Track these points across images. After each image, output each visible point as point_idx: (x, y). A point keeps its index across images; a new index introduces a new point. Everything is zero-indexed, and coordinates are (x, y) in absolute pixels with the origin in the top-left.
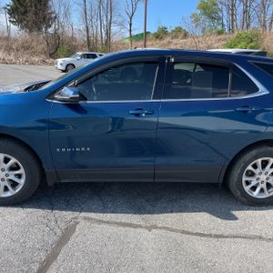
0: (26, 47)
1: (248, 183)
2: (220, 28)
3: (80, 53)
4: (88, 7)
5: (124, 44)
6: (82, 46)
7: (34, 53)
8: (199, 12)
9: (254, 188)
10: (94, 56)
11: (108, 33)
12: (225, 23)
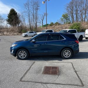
0: (12, 31)
1: (64, 55)
2: (69, 22)
3: (29, 32)
4: (30, 18)
5: (41, 28)
6: (29, 29)
7: (15, 32)
8: (62, 17)
9: (65, 56)
10: (33, 32)
11: (36, 25)
12: (71, 20)
